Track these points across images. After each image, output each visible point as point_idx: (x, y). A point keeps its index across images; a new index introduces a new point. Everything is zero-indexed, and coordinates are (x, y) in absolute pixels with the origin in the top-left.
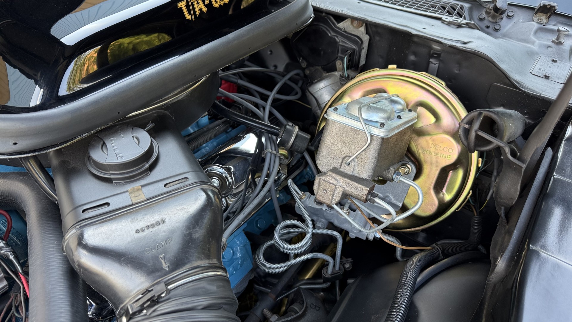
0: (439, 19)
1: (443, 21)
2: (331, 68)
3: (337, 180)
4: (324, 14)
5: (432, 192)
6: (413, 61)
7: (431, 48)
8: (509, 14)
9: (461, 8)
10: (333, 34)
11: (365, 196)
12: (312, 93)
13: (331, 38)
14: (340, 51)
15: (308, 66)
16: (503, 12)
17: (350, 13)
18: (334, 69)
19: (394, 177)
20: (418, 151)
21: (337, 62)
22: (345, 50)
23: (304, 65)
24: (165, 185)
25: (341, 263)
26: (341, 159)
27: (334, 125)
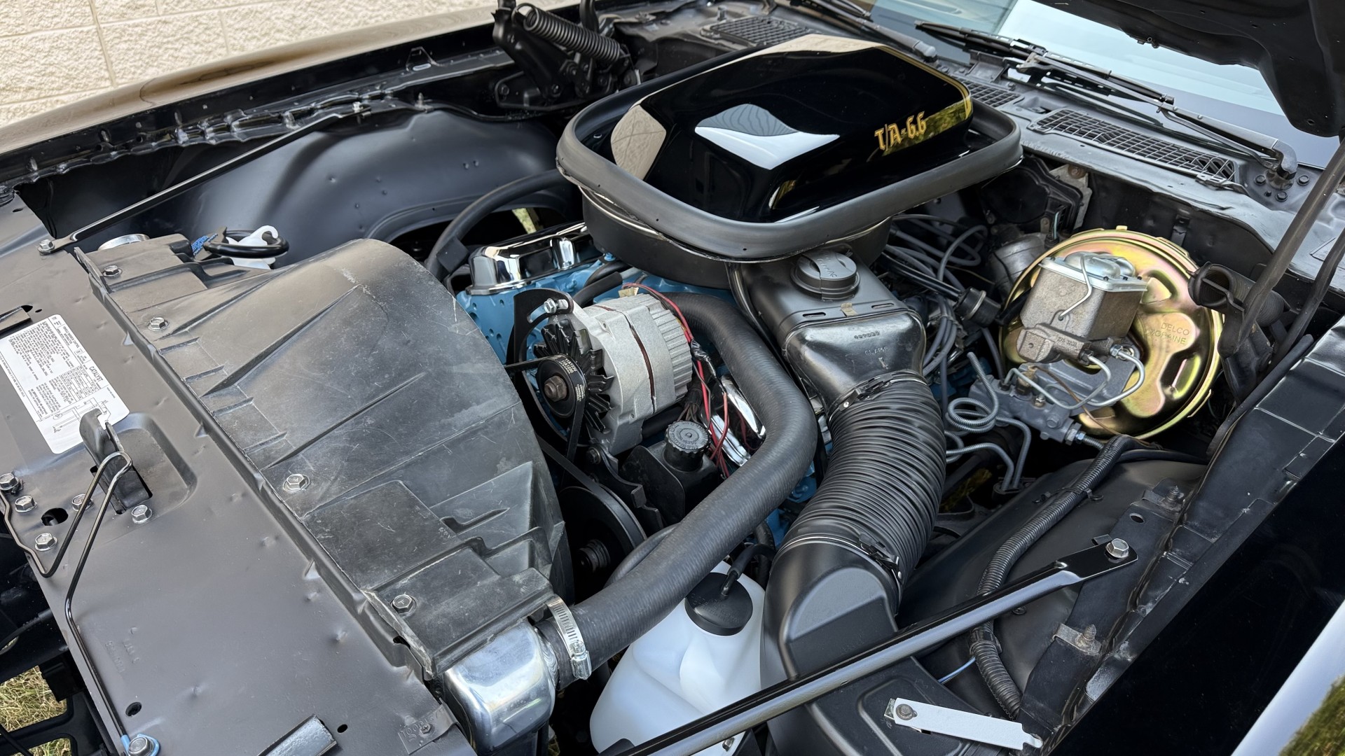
0: (1193, 176)
1: (1198, 180)
2: (1030, 228)
3: (1047, 334)
4: (1032, 156)
5: (1158, 384)
6: (1151, 227)
7: (1177, 212)
8: (1302, 180)
9: (1229, 165)
10: (1042, 182)
11: (1078, 352)
12: (1001, 258)
13: (1039, 187)
14: (1049, 205)
15: (996, 223)
16: (1291, 176)
17: (1071, 158)
18: (1037, 230)
19: (1112, 350)
20: (1145, 331)
21: (1042, 220)
22: (1056, 206)
23: (991, 220)
24: (873, 307)
25: (1020, 481)
26: (1053, 314)
27: (1049, 275)
